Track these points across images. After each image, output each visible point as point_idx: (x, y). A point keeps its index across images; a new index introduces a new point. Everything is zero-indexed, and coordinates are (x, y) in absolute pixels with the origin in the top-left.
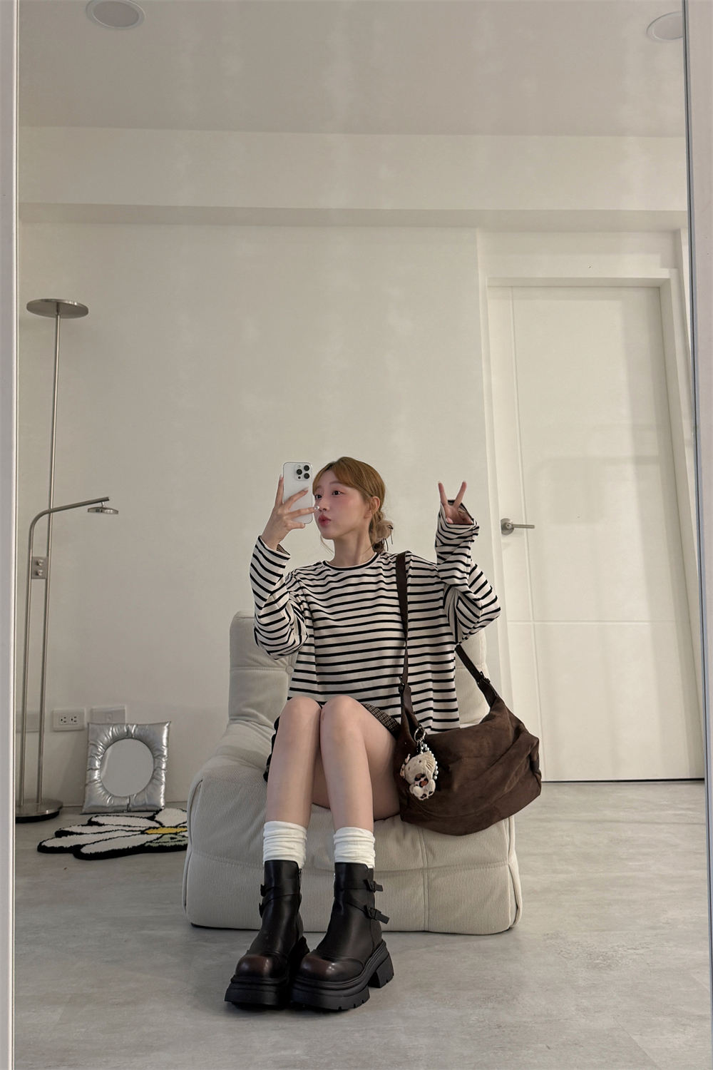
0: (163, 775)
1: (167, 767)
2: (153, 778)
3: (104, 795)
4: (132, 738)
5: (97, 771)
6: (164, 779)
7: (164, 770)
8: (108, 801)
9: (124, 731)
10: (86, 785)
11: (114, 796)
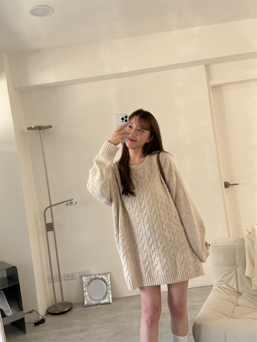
0: (110, 291)
1: (111, 288)
2: (107, 292)
3: (91, 300)
4: (97, 279)
5: (87, 293)
6: (110, 292)
7: (110, 289)
8: (92, 302)
9: (94, 277)
10: (84, 297)
11: (94, 300)
